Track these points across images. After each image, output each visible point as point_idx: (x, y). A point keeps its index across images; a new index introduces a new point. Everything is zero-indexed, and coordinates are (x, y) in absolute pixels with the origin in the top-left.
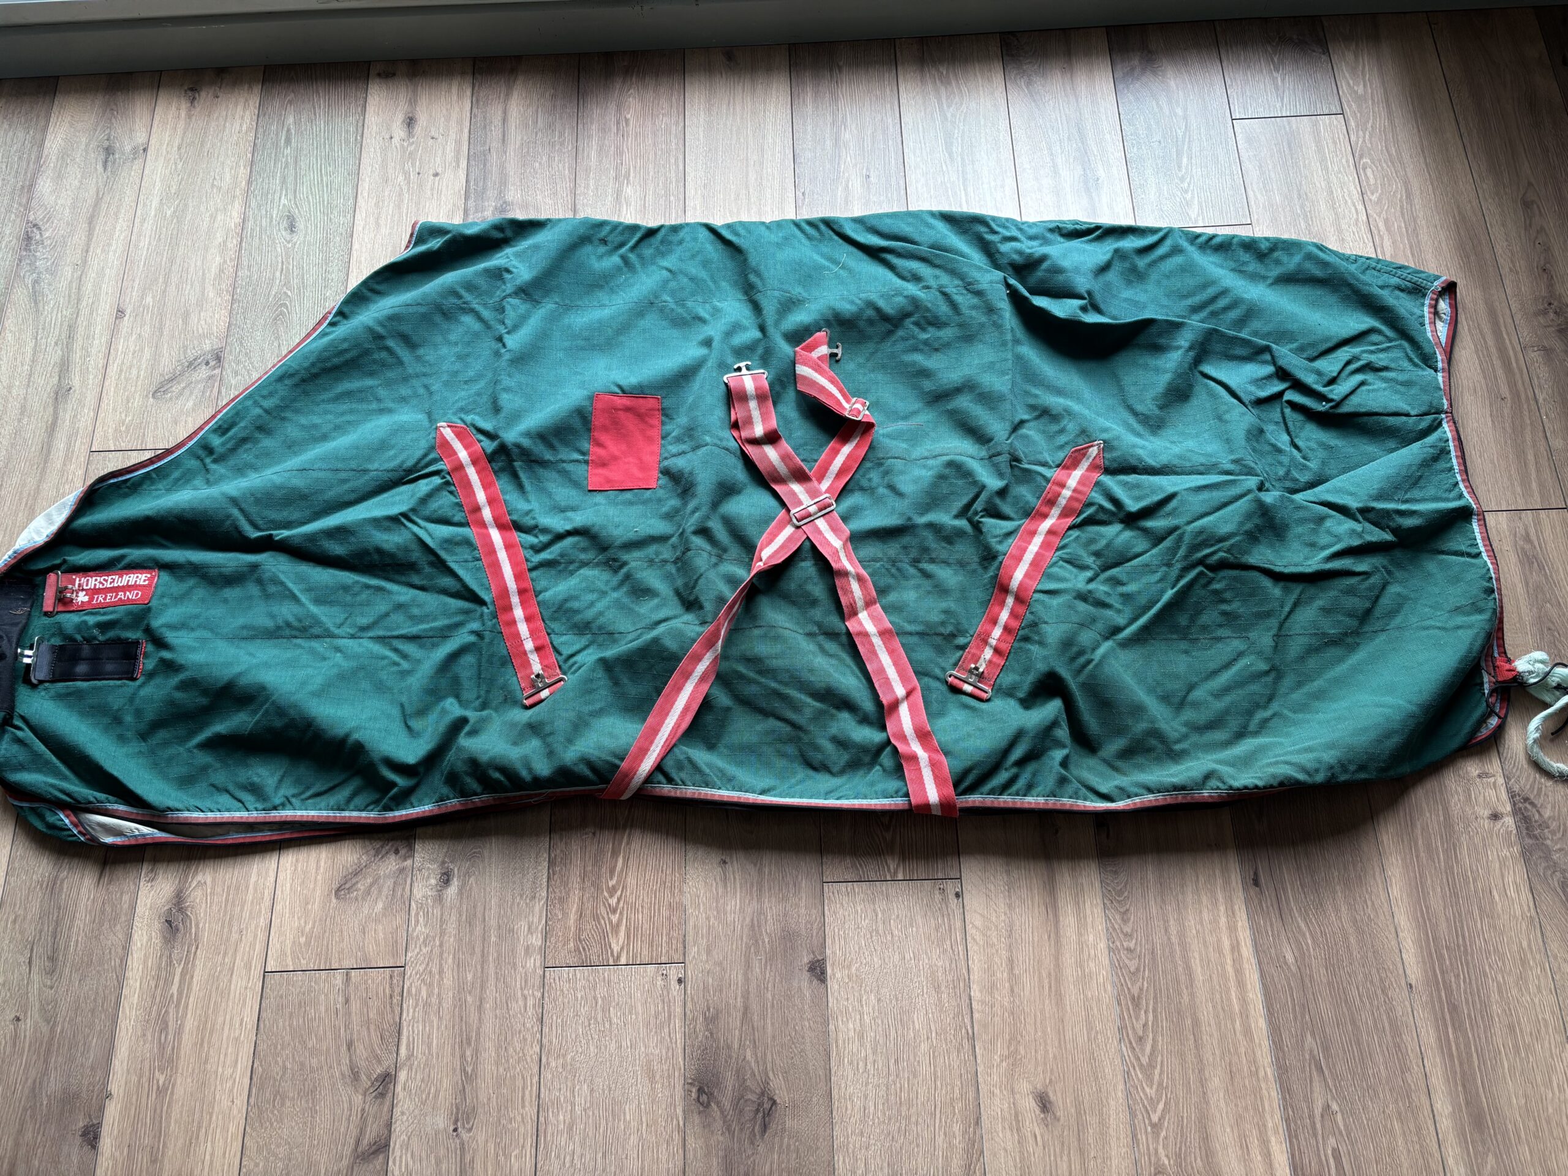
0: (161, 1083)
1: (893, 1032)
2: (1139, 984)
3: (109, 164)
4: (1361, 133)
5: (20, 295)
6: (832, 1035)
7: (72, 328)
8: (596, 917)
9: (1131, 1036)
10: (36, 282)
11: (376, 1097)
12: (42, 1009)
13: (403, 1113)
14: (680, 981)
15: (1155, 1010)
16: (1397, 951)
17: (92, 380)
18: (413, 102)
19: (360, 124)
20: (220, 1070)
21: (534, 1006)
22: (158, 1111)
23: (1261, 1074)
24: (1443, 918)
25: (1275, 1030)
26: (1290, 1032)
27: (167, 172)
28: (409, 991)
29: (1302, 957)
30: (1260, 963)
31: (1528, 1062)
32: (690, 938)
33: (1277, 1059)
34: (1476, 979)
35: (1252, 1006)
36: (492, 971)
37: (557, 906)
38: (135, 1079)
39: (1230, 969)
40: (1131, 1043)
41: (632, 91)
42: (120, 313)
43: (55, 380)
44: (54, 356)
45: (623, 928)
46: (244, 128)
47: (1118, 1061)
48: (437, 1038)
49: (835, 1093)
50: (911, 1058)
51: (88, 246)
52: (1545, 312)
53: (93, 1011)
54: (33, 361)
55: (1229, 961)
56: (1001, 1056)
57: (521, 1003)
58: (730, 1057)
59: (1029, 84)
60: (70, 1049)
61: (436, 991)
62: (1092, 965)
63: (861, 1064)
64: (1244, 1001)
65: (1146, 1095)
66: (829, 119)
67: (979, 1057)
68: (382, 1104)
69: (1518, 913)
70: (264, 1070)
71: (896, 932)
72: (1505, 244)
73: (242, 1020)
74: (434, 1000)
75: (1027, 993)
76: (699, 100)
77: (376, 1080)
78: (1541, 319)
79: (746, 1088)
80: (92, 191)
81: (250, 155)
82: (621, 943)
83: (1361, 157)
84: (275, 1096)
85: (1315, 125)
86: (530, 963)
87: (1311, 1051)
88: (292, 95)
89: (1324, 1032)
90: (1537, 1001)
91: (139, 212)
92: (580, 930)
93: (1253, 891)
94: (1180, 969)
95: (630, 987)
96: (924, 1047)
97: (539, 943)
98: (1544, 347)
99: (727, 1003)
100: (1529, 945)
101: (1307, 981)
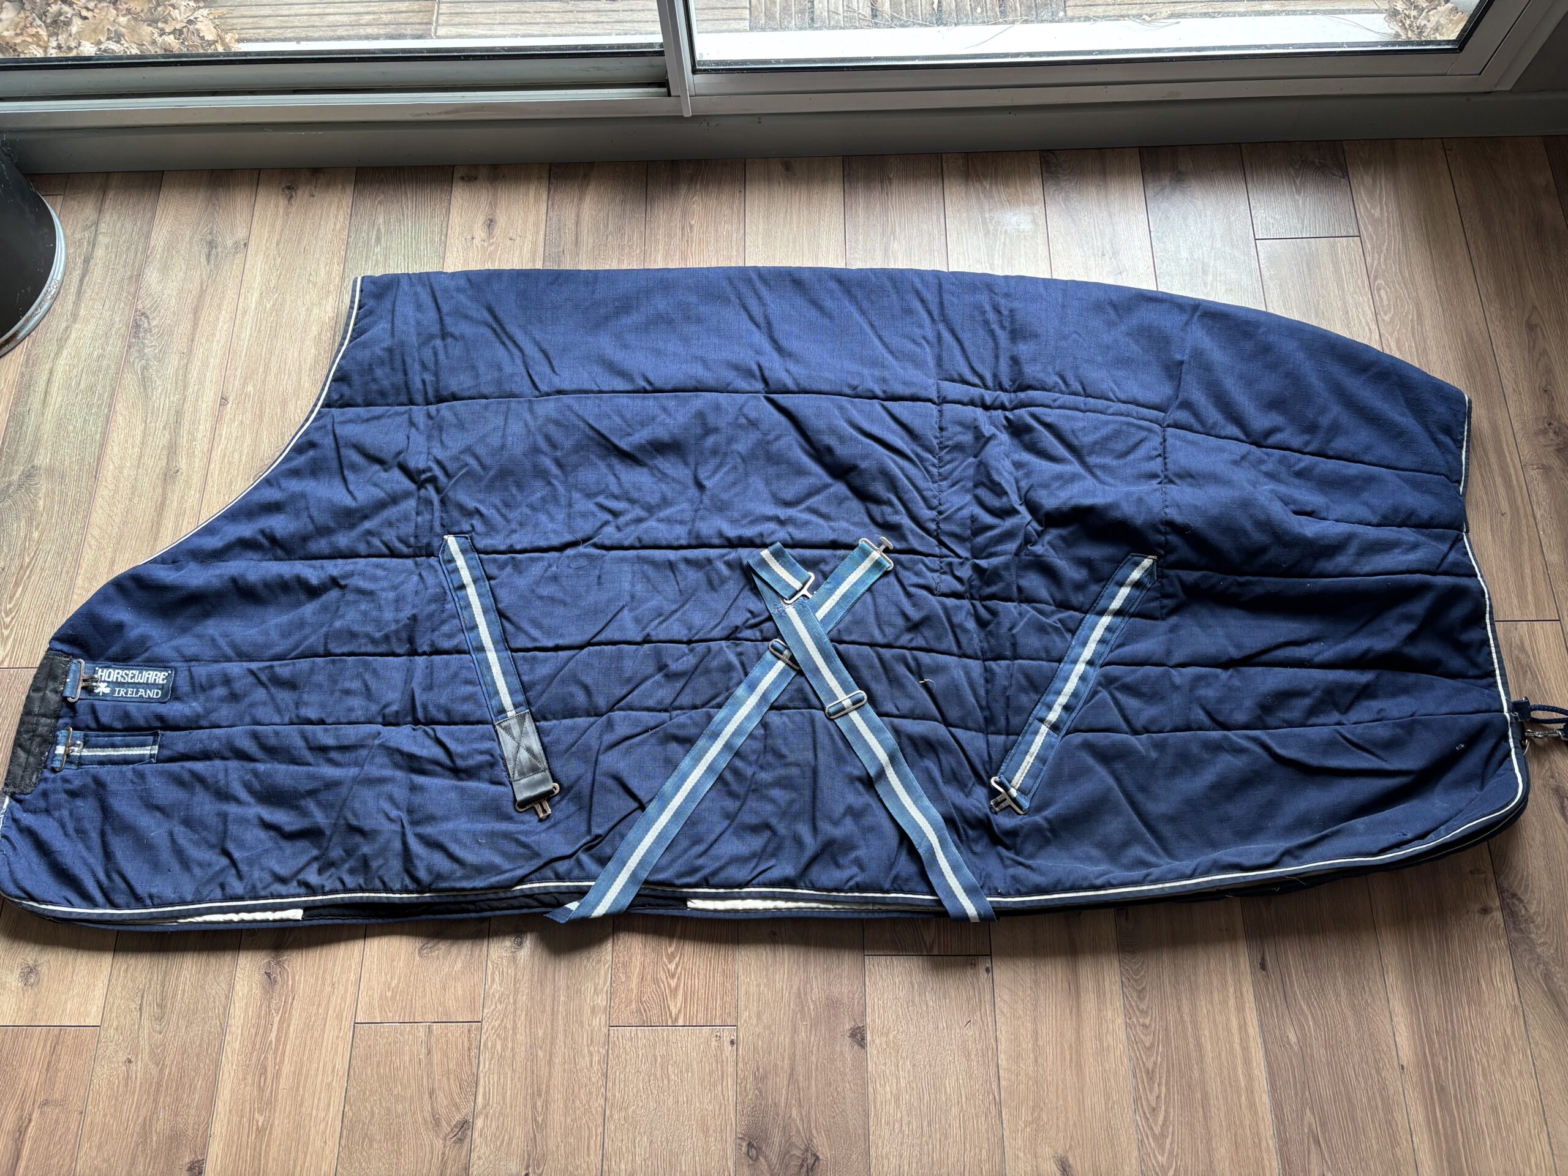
0: (260, 1123)
1: (926, 1097)
2: (1154, 1058)
3: (213, 257)
4: (1376, 255)
5: (130, 380)
6: (871, 1097)
7: (179, 413)
8: (656, 981)
9: (1145, 1107)
10: (145, 368)
11: (455, 1142)
12: (152, 1053)
13: (479, 1158)
14: (732, 1042)
15: (1167, 1084)
16: (1391, 1034)
17: (197, 463)
18: (493, 205)
19: (445, 225)
20: (314, 1112)
21: (599, 1061)
22: (258, 1149)
23: (1264, 1144)
24: (1434, 1004)
25: (1277, 1107)
26: (1291, 1107)
27: (267, 268)
28: (486, 1045)
29: (1303, 1039)
30: (1265, 1042)
31: (1509, 1141)
32: (742, 1004)
33: (1279, 1133)
34: (1463, 1063)
35: (1257, 1082)
36: (561, 1028)
37: (621, 970)
38: (236, 1119)
39: (1237, 1047)
40: (1145, 1113)
41: (696, 198)
42: (224, 400)
43: (164, 464)
44: (162, 439)
45: (681, 992)
46: (338, 226)
47: (1132, 1130)
48: (511, 1089)
49: (872, 1152)
50: (943, 1122)
51: (193, 334)
52: (1544, 432)
53: (198, 1055)
54: (143, 444)
55: (1237, 1040)
56: (1025, 1122)
57: (587, 1059)
58: (778, 1115)
59: (1066, 200)
60: (177, 1089)
61: (510, 1045)
62: (1110, 1039)
63: (897, 1125)
64: (1250, 1077)
65: (1158, 1162)
66: (880, 229)
67: (1005, 1122)
68: (461, 1147)
69: (1504, 1002)
70: (354, 1114)
71: (930, 1003)
72: (1510, 365)
73: (334, 1067)
74: (508, 1053)
75: (1050, 1063)
76: (759, 206)
77: (456, 1126)
78: (1541, 438)
79: (792, 1145)
80: (197, 284)
81: (343, 253)
82: (679, 1005)
83: (1376, 278)
84: (364, 1139)
85: (1333, 246)
86: (596, 1022)
87: (1310, 1126)
88: (382, 196)
89: (1322, 1109)
90: (1518, 1084)
91: (240, 305)
92: (641, 993)
93: (1260, 974)
94: (1191, 1046)
95: (686, 1047)
96: (955, 1110)
97: (604, 1003)
98: (1543, 465)
99: (776, 1065)
100: (1513, 1033)
101: (1308, 1060)
